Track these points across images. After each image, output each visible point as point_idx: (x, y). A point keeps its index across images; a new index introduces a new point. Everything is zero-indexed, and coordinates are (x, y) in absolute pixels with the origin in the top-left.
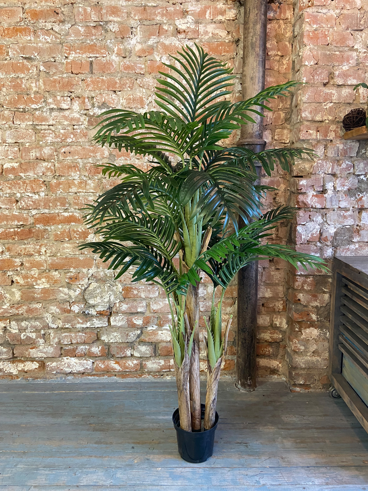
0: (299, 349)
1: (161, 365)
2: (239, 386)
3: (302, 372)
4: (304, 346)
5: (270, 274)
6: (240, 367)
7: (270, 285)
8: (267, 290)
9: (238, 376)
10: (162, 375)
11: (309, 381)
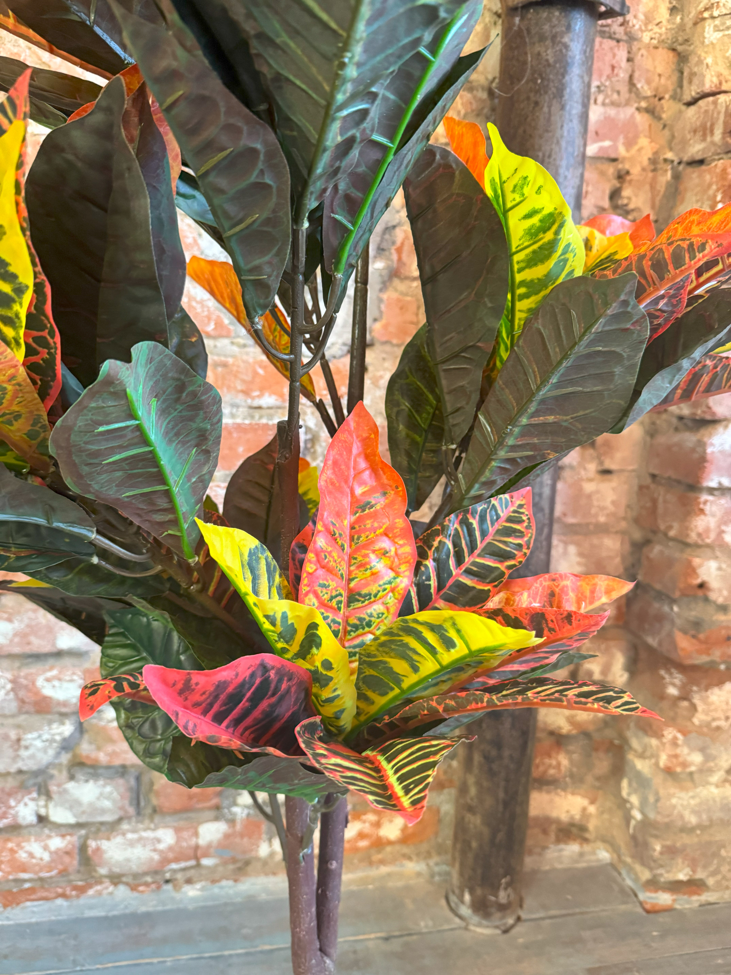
0: (685, 765)
1: (161, 846)
2: (465, 911)
3: (685, 840)
4: (702, 750)
5: (581, 489)
6: (474, 844)
7: (576, 533)
8: (565, 549)
9: (461, 874)
10: (167, 881)
11: (705, 867)
